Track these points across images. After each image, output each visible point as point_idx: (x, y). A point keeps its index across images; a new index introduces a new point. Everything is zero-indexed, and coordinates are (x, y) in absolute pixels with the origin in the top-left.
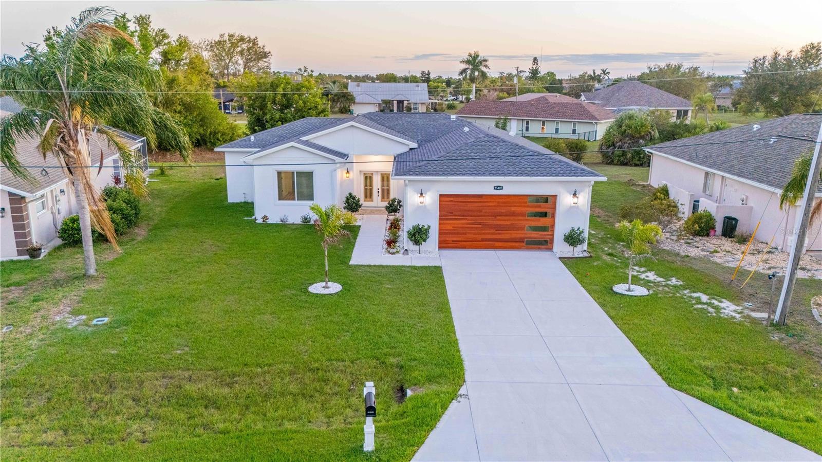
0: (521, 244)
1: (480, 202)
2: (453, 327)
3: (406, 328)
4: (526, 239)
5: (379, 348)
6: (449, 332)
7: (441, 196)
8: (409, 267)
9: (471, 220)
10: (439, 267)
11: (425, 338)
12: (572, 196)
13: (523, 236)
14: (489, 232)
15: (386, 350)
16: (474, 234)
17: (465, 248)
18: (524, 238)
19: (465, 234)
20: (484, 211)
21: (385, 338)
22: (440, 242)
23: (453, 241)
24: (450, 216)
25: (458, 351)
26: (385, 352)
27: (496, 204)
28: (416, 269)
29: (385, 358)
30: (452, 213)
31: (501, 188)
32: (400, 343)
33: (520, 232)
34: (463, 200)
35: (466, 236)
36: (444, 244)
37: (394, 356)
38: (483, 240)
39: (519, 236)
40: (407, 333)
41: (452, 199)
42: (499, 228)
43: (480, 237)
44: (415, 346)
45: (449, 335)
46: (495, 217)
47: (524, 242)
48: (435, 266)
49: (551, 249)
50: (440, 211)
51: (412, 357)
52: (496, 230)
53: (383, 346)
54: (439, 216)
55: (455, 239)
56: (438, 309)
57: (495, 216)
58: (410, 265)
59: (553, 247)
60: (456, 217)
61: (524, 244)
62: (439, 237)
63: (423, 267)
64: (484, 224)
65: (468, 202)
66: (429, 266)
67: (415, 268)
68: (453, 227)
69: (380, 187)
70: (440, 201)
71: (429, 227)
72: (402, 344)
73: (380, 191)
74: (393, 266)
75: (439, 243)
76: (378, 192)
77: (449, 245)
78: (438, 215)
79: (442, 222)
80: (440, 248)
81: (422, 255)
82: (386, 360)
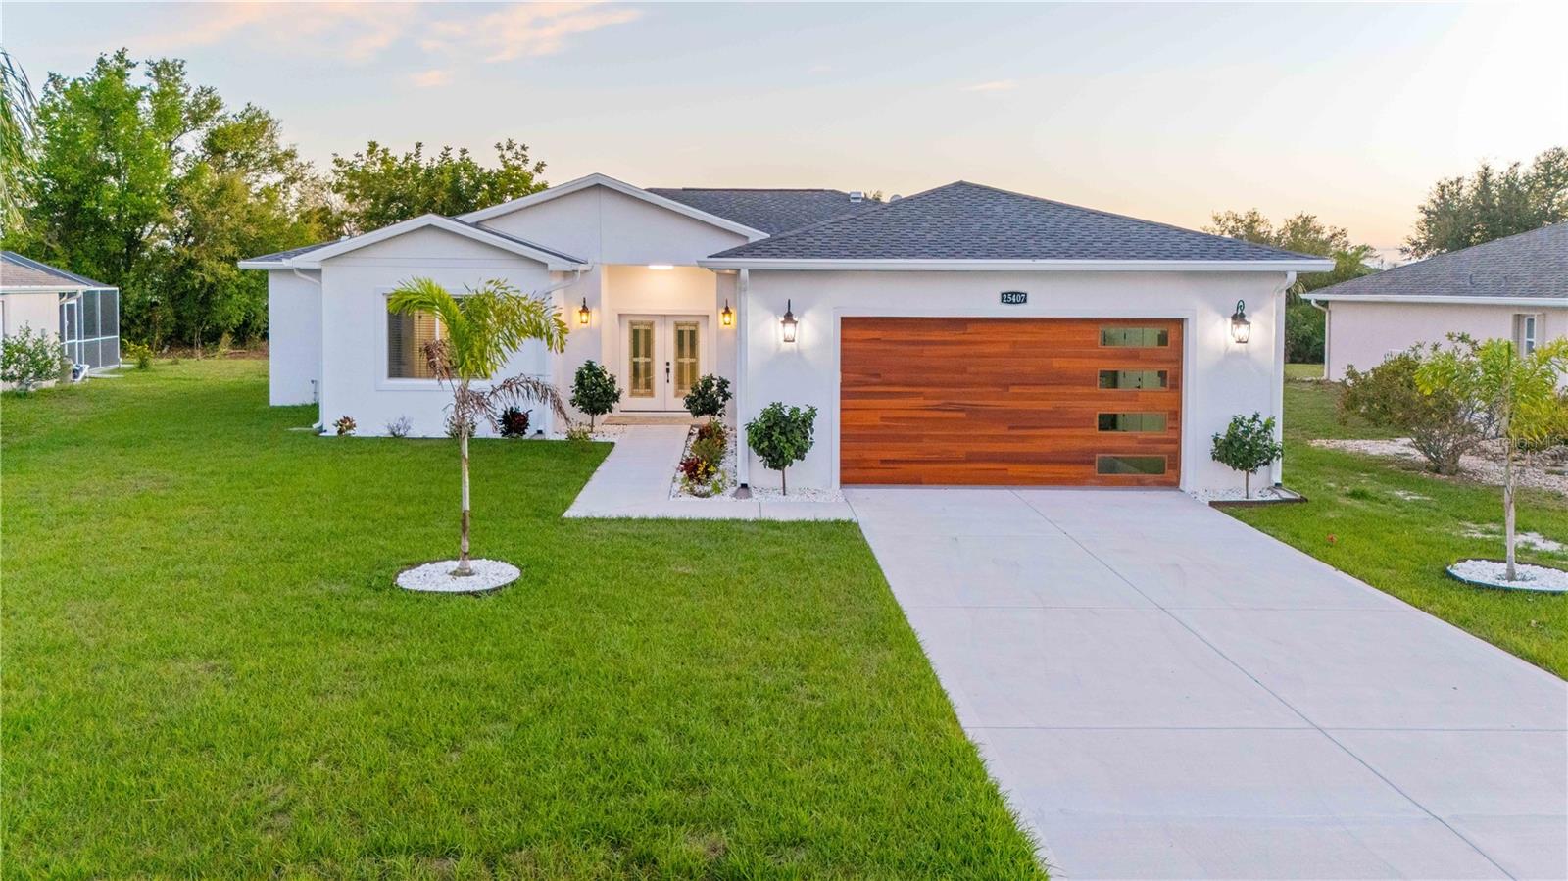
0: (1083, 469)
1: (960, 343)
2: (942, 694)
3: (751, 701)
4: (1097, 455)
5: (629, 789)
6: (929, 714)
7: (846, 322)
8: (755, 522)
9: (934, 398)
10: (850, 522)
11: (832, 742)
12: (1230, 321)
13: (1089, 444)
14: (991, 432)
15: (658, 797)
16: (947, 439)
17: (921, 483)
18: (1093, 451)
19: (919, 438)
20: (972, 369)
21: (662, 745)
22: (845, 465)
23: (884, 461)
24: (875, 385)
25: (993, 795)
26: (657, 807)
27: (1006, 348)
28: (779, 528)
29: (655, 835)
30: (878, 376)
31: (1021, 298)
32: (724, 763)
33: (1078, 432)
34: (912, 338)
35: (921, 445)
36: (855, 472)
37: (697, 823)
38: (971, 458)
39: (1077, 444)
40: (754, 721)
41: (877, 334)
42: (1018, 421)
43: (961, 449)
44: (791, 774)
45: (932, 728)
46: (1007, 386)
47: (1091, 463)
48: (837, 522)
49: (1174, 484)
50: (843, 371)
51: (784, 827)
52: (1011, 428)
53: (649, 780)
54: (842, 385)
55: (888, 456)
56: (869, 633)
57: (1004, 383)
58: (758, 517)
59: (1178, 477)
60: (891, 389)
61: (1093, 470)
62: (842, 449)
63: (799, 522)
64: (974, 412)
65: (924, 343)
66: (816, 522)
67: (774, 525)
68: (882, 419)
69: (671, 356)
70: (843, 340)
71: (813, 412)
72: (733, 769)
73: (672, 367)
74: (703, 521)
75: (842, 469)
76: (668, 371)
77: (873, 473)
78: (839, 381)
79: (850, 402)
80: (845, 481)
81: (793, 498)
82: (659, 845)
